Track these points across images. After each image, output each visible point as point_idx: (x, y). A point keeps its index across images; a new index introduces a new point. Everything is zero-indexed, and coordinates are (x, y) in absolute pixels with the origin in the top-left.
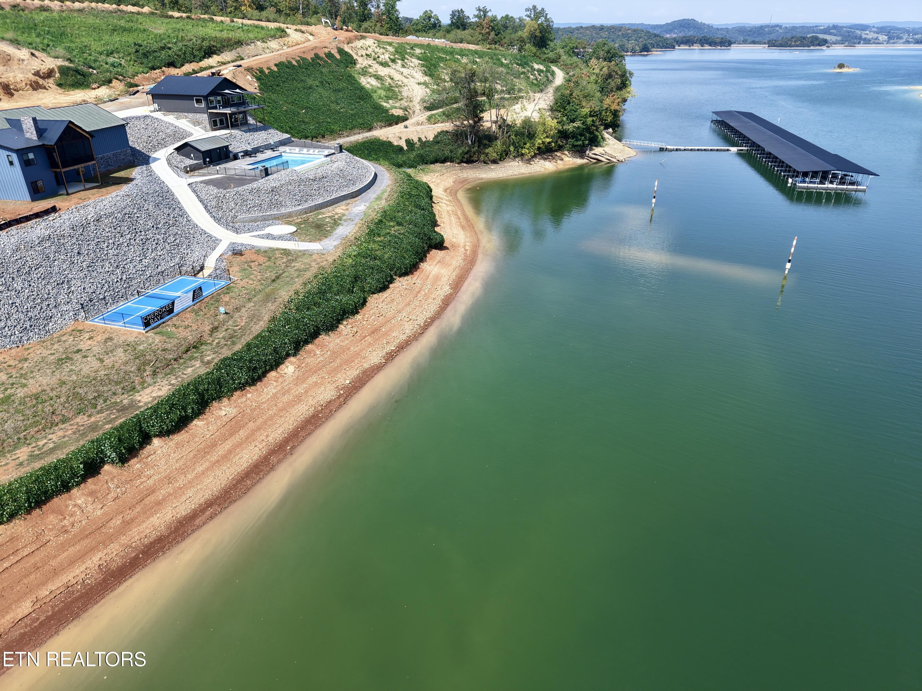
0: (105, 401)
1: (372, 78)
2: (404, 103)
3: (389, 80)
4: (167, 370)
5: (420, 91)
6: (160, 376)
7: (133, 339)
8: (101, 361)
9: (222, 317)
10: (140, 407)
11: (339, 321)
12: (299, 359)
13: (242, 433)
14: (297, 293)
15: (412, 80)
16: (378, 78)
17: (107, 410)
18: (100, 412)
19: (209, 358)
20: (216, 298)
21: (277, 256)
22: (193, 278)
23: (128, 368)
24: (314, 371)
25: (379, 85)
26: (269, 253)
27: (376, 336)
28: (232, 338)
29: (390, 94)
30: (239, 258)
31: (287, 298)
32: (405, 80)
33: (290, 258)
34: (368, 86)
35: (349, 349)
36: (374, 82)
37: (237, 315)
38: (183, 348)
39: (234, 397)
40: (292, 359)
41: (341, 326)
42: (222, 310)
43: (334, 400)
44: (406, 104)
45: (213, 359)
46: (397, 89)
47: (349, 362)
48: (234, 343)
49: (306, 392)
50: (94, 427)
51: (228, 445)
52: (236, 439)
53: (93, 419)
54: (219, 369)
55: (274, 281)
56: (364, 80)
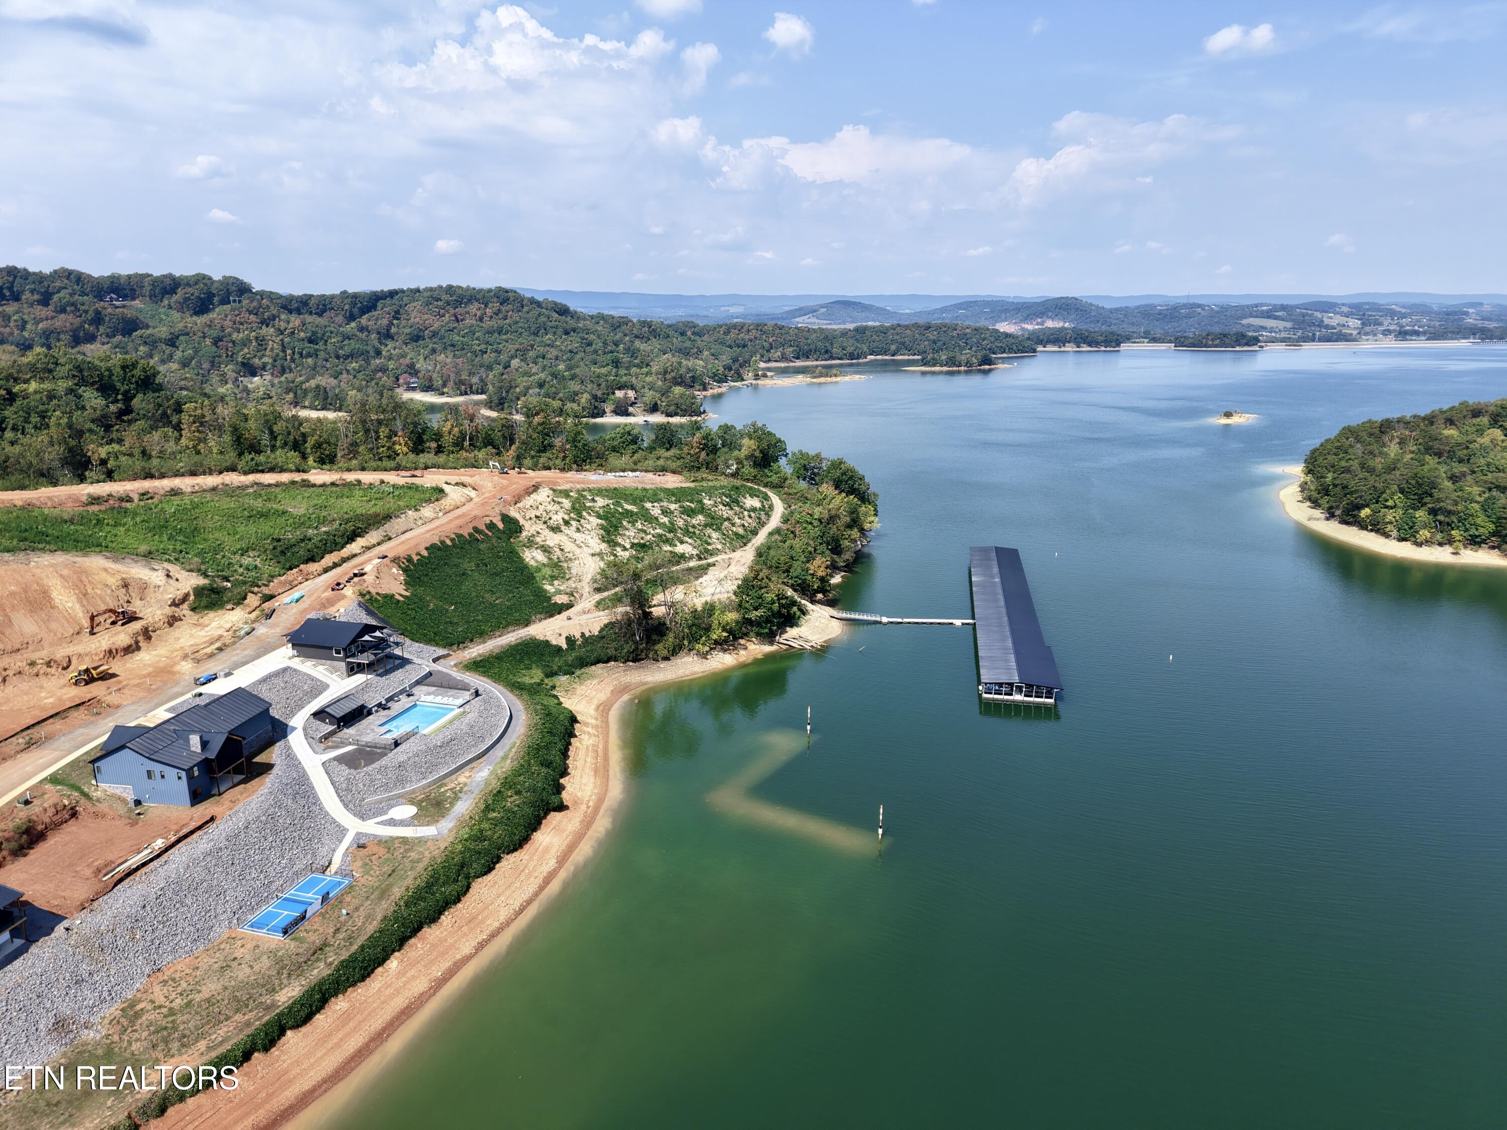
0: (254, 1001)
1: (539, 551)
2: (572, 584)
3: (558, 553)
4: (299, 972)
5: (593, 565)
6: (293, 977)
7: (274, 946)
8: (251, 967)
9: (342, 919)
10: (279, 1006)
11: (440, 913)
12: (403, 954)
13: (352, 1024)
14: (407, 889)
15: (585, 549)
16: (546, 549)
17: (256, 1009)
18: (250, 1011)
19: (331, 959)
20: (340, 900)
21: (397, 845)
22: (321, 876)
23: (271, 973)
24: (412, 965)
25: (545, 561)
26: (387, 843)
27: (472, 925)
28: (350, 939)
29: (556, 572)
30: (363, 852)
31: (398, 895)
32: (578, 551)
33: (407, 847)
34: (533, 563)
35: (446, 940)
36: (540, 556)
37: (356, 914)
38: (311, 951)
39: (348, 993)
40: (396, 954)
41: (442, 917)
42: (344, 912)
43: (426, 992)
44: (574, 586)
45: (334, 960)
46: (565, 565)
47: (442, 954)
48: (351, 944)
49: (405, 985)
50: (248, 1024)
51: (340, 1035)
52: (347, 1029)
53: (246, 1017)
54: (338, 970)
55: (390, 875)
56: (529, 555)
